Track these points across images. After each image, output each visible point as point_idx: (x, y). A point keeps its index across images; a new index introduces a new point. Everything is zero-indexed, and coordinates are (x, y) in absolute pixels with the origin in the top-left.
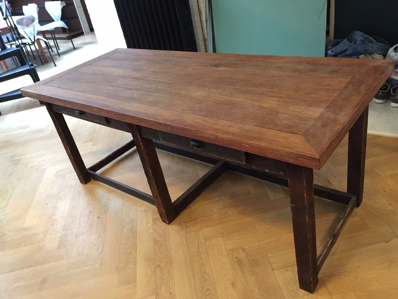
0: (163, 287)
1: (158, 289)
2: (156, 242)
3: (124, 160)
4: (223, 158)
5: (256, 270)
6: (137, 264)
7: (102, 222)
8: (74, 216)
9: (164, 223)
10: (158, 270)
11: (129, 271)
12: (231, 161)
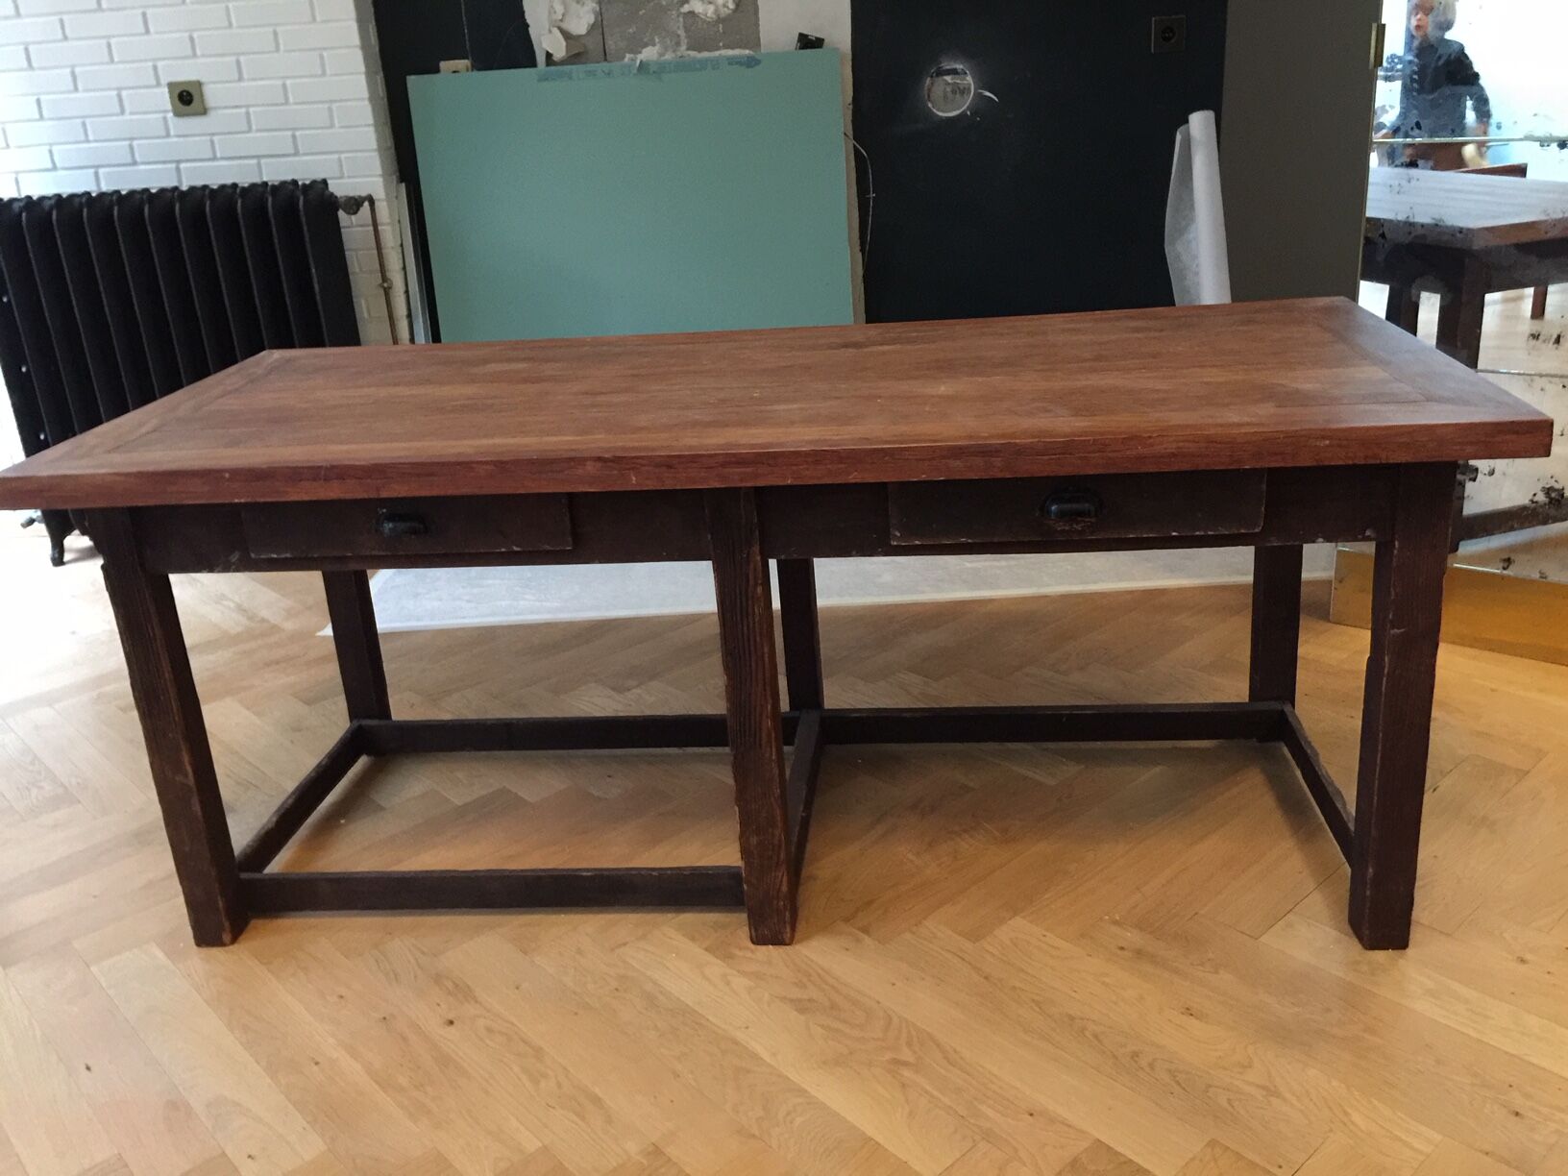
0: (983, 1108)
1: (972, 1121)
2: (802, 1007)
3: (342, 821)
4: (1174, 534)
5: (1211, 955)
6: (809, 1089)
7: (489, 1030)
8: (313, 1059)
9: (771, 946)
10: (906, 1073)
11: (799, 1120)
12: (1210, 533)
